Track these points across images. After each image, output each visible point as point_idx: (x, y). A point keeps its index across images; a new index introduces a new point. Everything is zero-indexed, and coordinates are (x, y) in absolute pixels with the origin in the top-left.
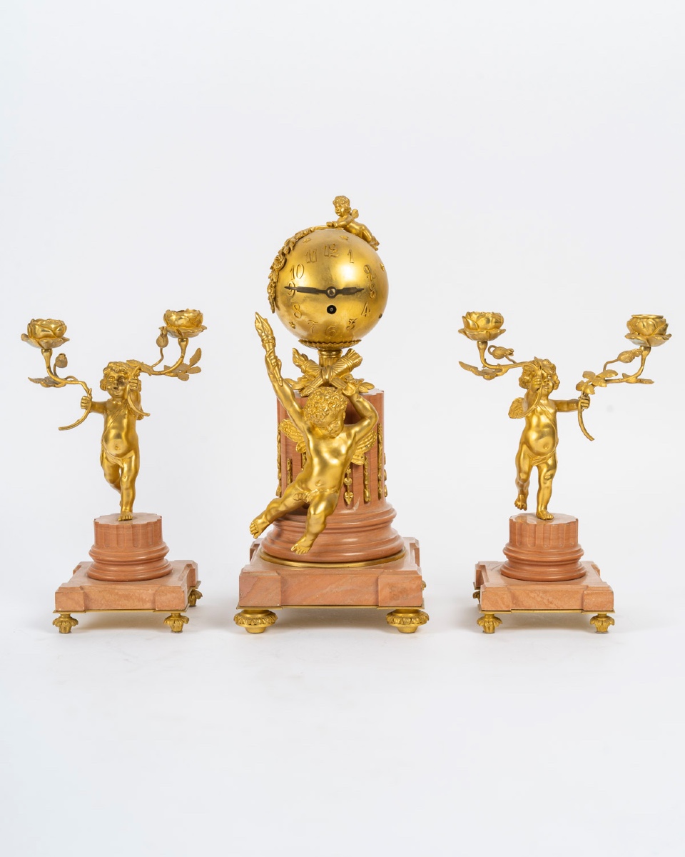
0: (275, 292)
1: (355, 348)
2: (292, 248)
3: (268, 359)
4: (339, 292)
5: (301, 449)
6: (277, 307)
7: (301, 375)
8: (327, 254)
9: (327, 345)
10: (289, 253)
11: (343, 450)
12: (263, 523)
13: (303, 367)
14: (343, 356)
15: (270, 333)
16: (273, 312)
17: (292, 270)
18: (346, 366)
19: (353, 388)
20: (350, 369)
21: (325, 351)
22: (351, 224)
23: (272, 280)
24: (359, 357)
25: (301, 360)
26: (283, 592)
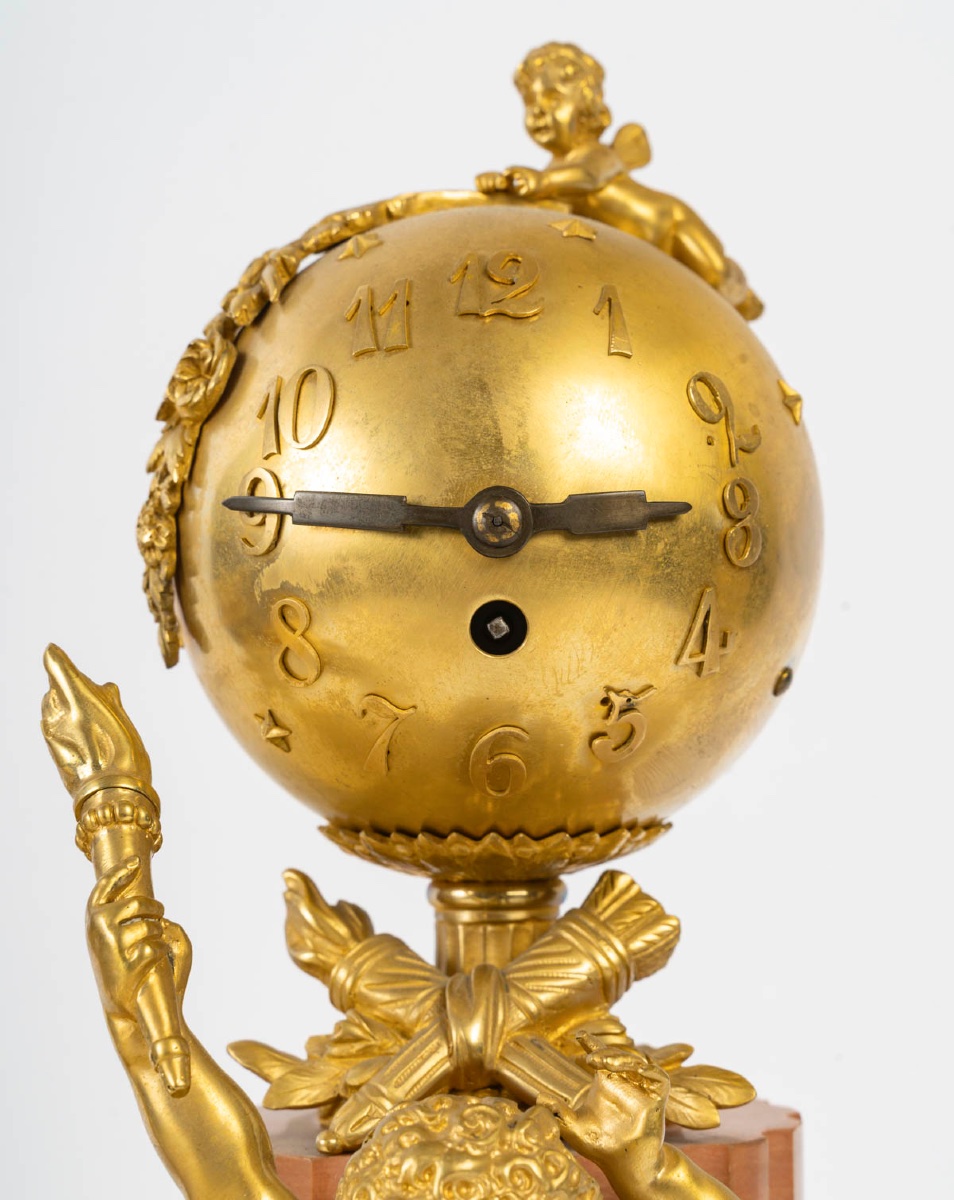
1: (638, 866)
2: (273, 295)
3: (102, 922)
4: (542, 519)
6: (196, 631)
7: (327, 1019)
8: (470, 303)
9: (476, 849)
10: (258, 321)
13: (341, 974)
14: (572, 914)
15: (126, 763)
16: (171, 660)
17: (271, 409)
18: (582, 970)
19: (632, 1100)
20: (606, 988)
21: (465, 884)
22: (612, 192)
23: (166, 473)
24: (660, 916)
25: (329, 935)
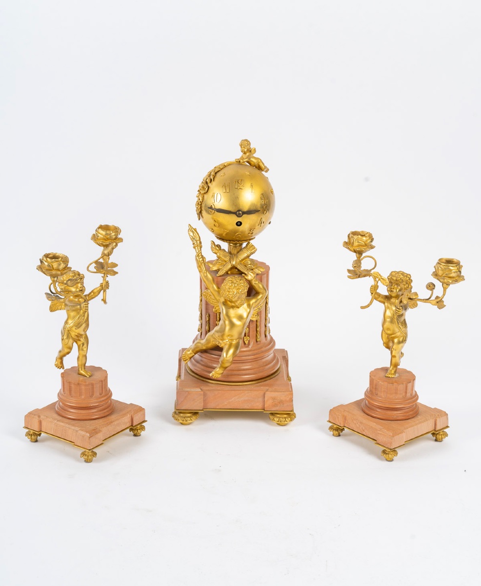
0: (201, 208)
1: (252, 242)
2: (212, 179)
3: (197, 258)
4: (244, 213)
5: (216, 311)
6: (202, 217)
8: (236, 187)
9: (235, 242)
10: (210, 182)
11: (245, 315)
12: (191, 354)
13: (218, 254)
14: (244, 248)
15: (198, 239)
16: (199, 220)
17: (213, 196)
18: (246, 255)
20: (250, 255)
21: (232, 244)
22: (251, 159)
23: (199, 199)
24: (255, 248)
25: (216, 249)
26: (204, 401)
